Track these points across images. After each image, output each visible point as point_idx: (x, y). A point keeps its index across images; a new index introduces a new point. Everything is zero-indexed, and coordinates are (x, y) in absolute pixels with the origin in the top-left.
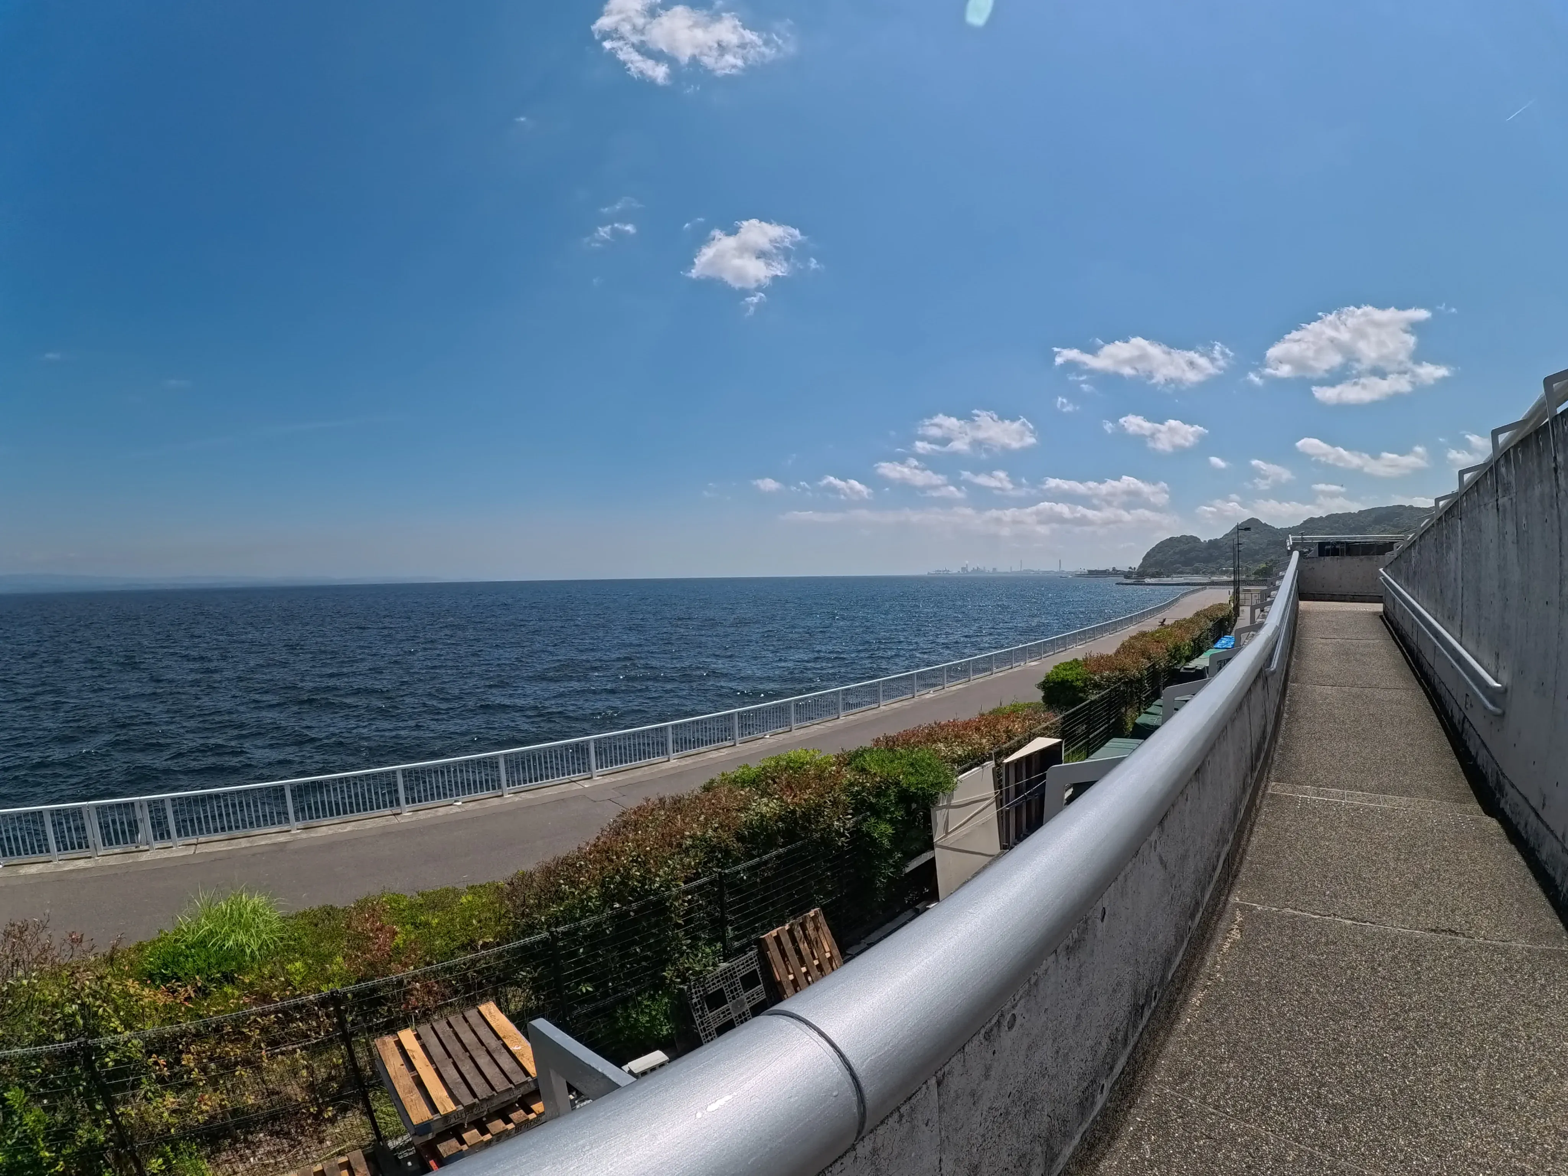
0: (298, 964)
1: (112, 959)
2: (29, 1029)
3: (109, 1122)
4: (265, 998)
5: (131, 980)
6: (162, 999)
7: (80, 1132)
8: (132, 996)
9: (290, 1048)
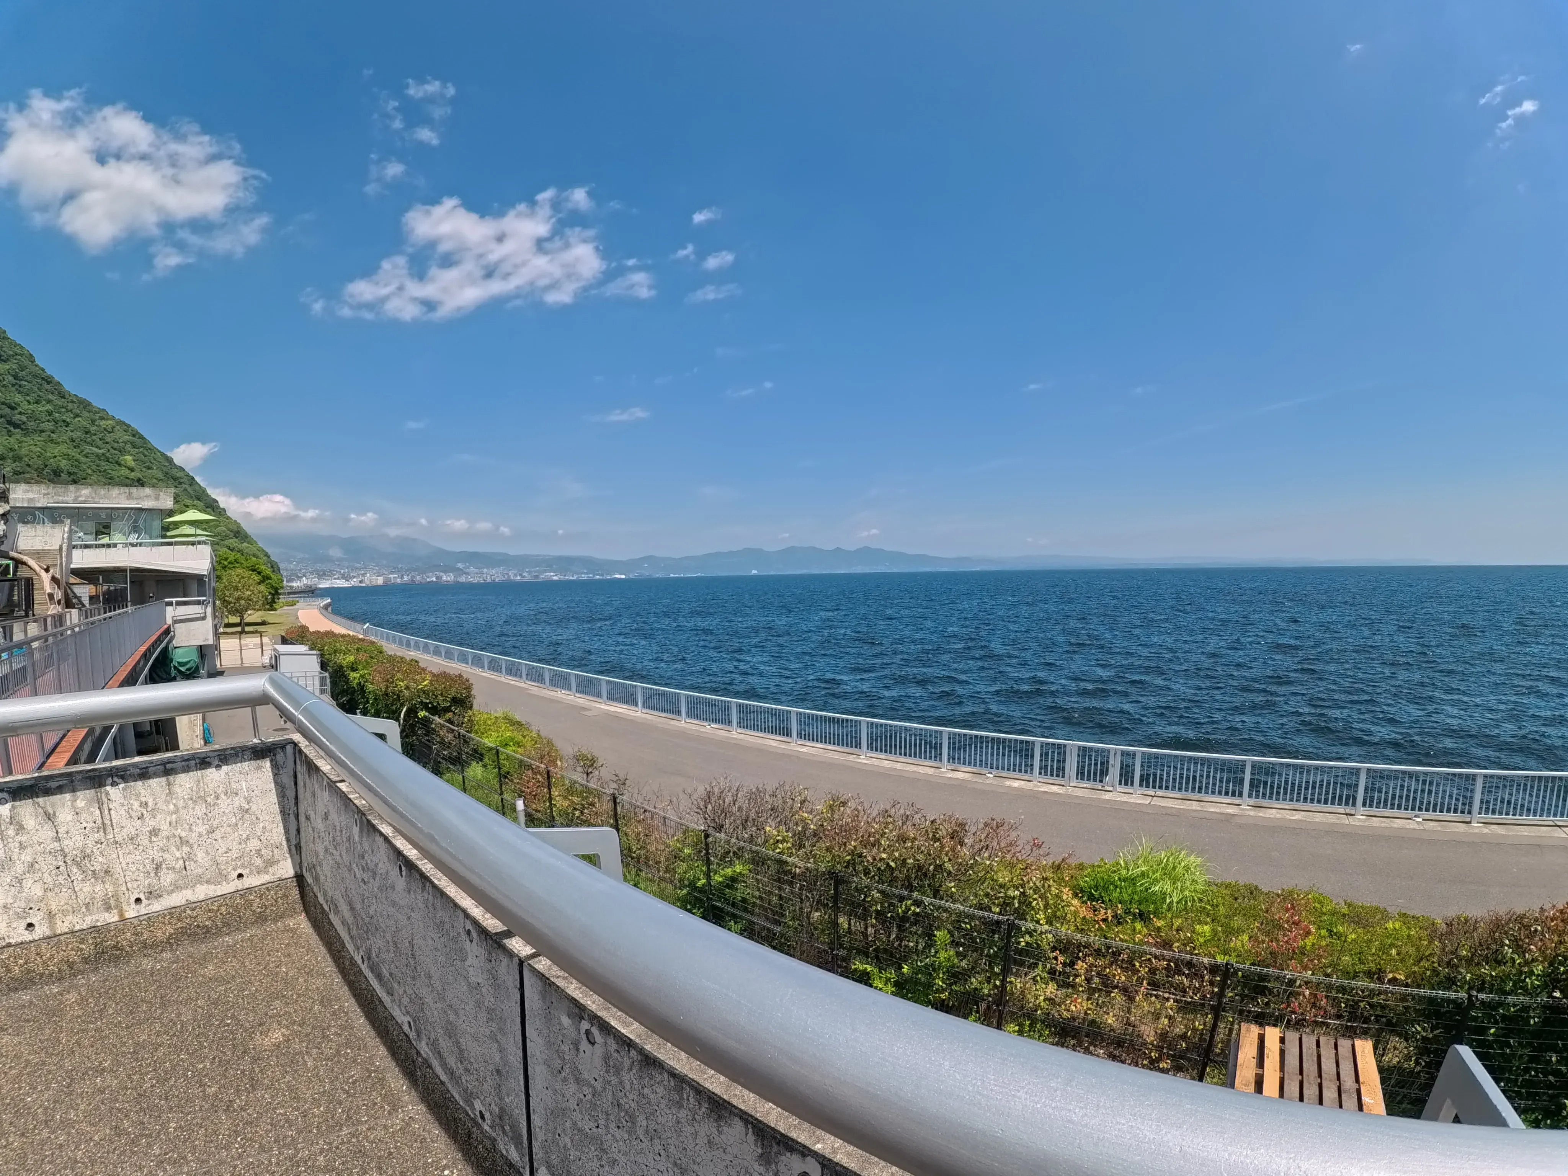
0: (1207, 928)
1: (1059, 867)
2: (976, 895)
3: (998, 983)
4: (1167, 944)
5: (1067, 889)
6: (1083, 912)
7: (973, 980)
8: (1063, 901)
9: (1167, 995)
